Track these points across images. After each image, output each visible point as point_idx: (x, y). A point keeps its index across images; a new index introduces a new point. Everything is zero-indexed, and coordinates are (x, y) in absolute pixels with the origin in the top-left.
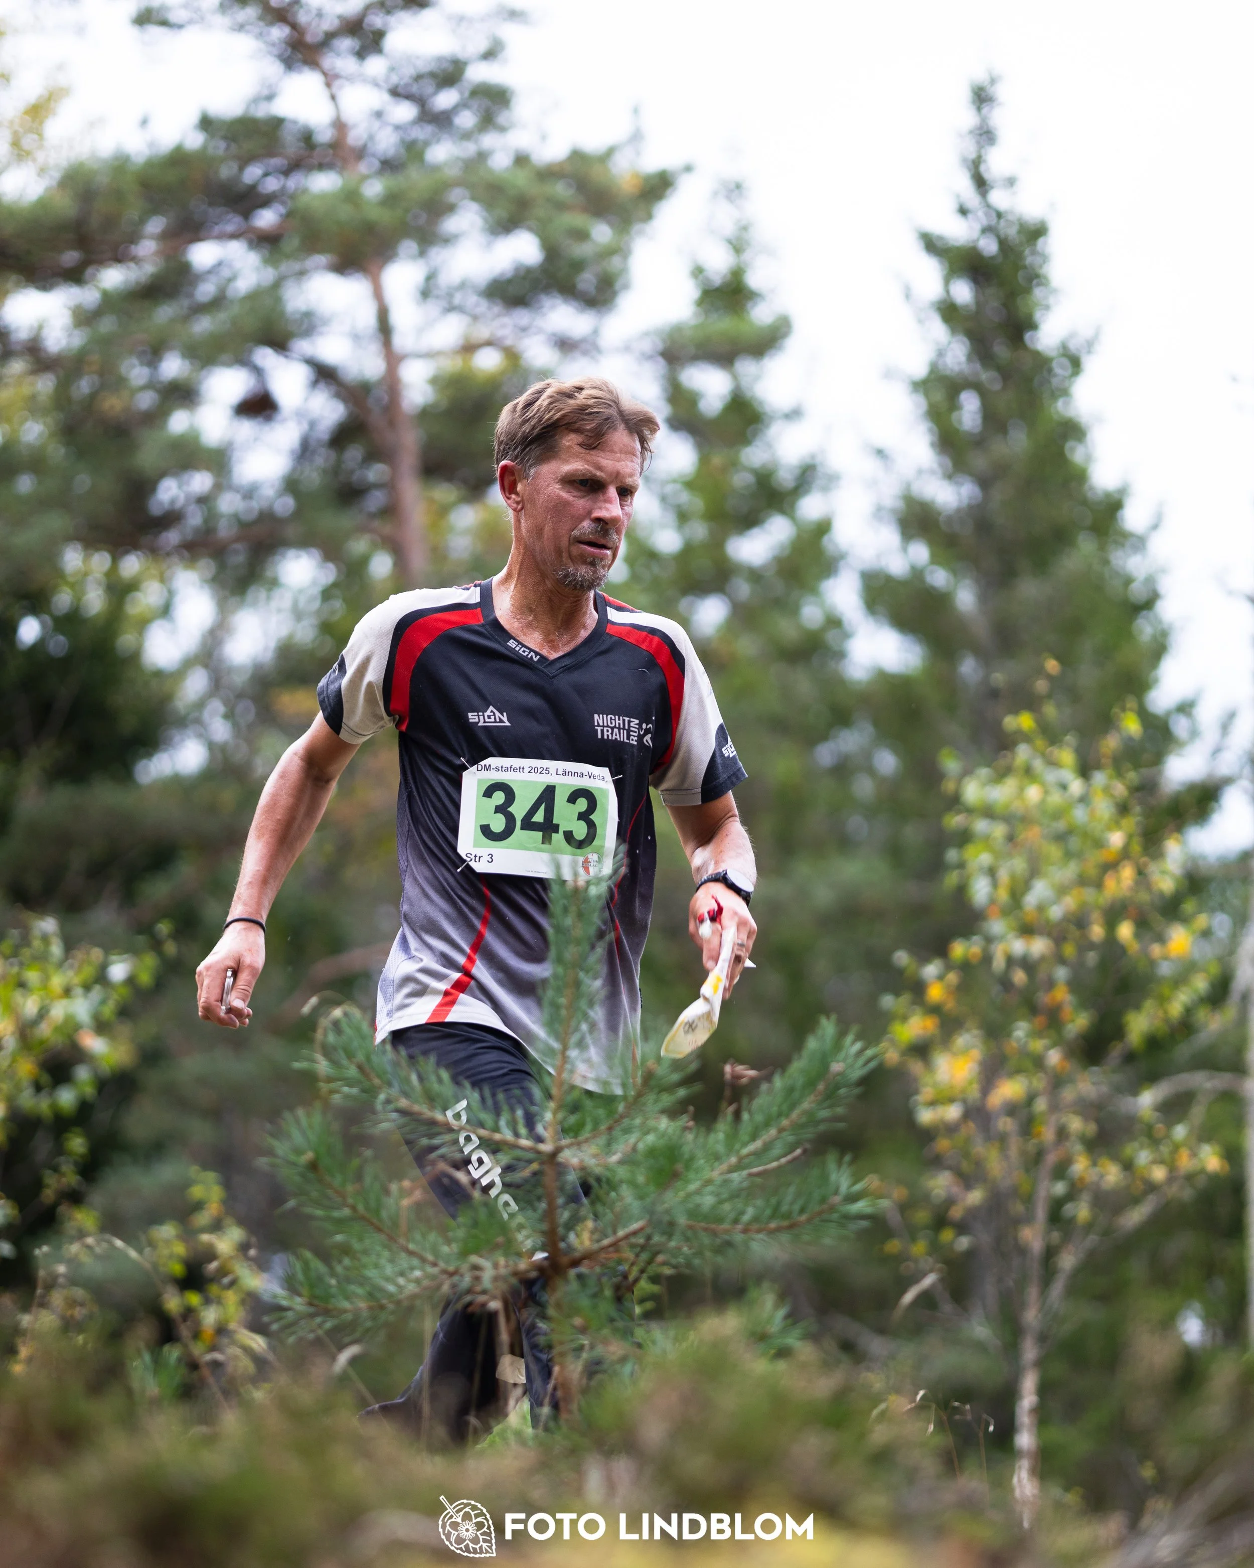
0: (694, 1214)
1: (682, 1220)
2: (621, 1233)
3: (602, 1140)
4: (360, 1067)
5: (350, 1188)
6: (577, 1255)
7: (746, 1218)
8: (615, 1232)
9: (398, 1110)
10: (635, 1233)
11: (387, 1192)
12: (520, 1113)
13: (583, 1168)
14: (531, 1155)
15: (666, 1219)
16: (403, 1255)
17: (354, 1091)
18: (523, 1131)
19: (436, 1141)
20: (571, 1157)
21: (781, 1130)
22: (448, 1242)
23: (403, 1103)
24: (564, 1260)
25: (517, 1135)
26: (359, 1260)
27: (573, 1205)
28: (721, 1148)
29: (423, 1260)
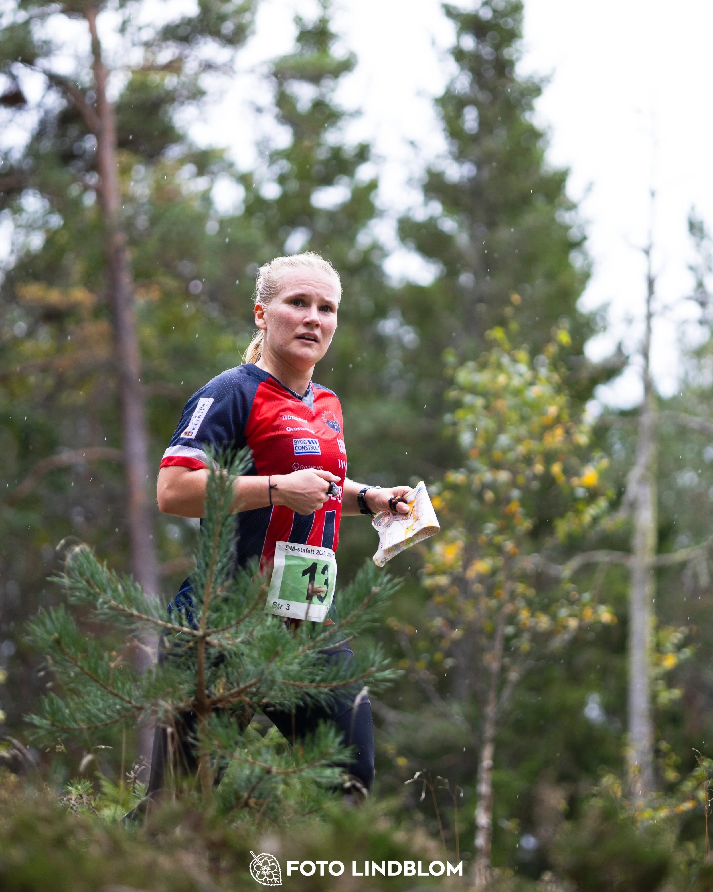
0: (287, 675)
1: (279, 678)
2: (242, 686)
3: (233, 630)
4: (88, 581)
5: (79, 655)
6: (214, 698)
7: (318, 678)
8: (238, 685)
9: (111, 608)
10: (250, 686)
11: (101, 658)
12: (183, 611)
13: (221, 645)
14: (189, 638)
15: (270, 678)
16: (110, 696)
17: (84, 595)
18: (185, 622)
19: (133, 626)
20: (213, 639)
21: (341, 626)
22: (138, 688)
23: (113, 603)
24: (207, 701)
25: (181, 625)
26: (83, 698)
27: (214, 668)
28: (304, 636)
29: (122, 699)
